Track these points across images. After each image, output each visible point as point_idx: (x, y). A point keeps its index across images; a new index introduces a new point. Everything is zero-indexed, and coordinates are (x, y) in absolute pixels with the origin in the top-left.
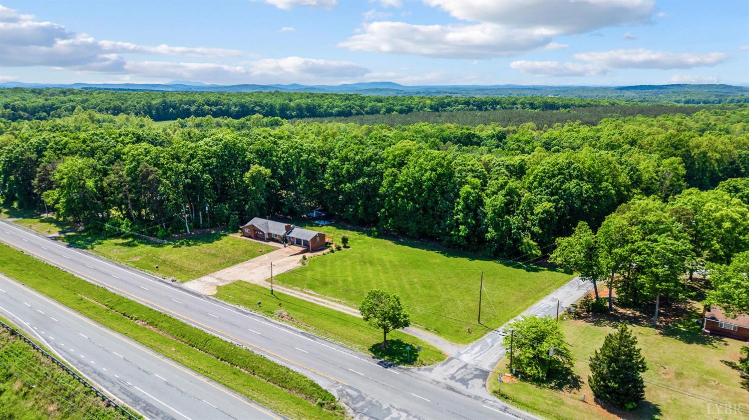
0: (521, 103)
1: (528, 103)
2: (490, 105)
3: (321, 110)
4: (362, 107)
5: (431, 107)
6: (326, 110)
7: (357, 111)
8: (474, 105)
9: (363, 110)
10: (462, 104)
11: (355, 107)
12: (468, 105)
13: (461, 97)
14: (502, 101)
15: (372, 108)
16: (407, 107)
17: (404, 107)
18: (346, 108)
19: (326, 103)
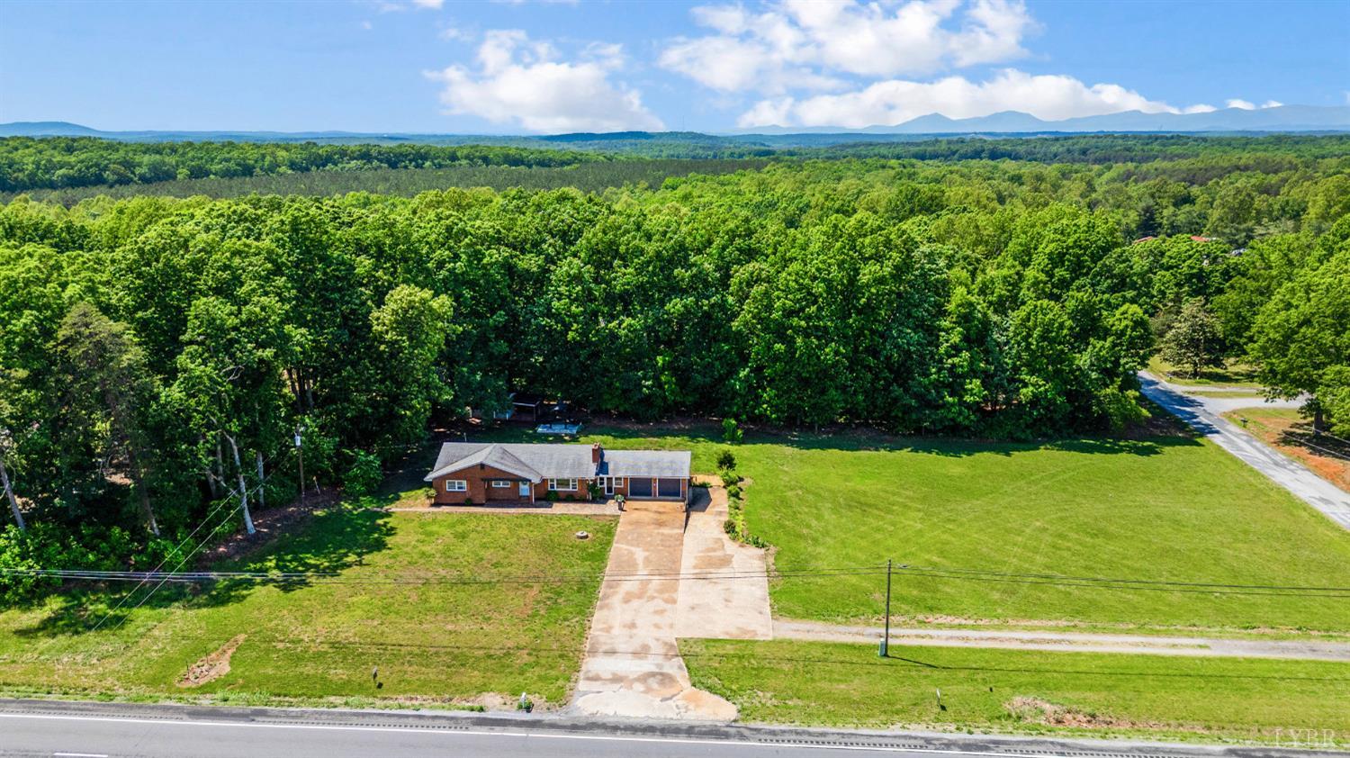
0: (467, 157)
1: (480, 158)
2: (411, 161)
3: (21, 175)
4: (129, 165)
5: (292, 165)
6: (32, 175)
7: (118, 174)
8: (381, 161)
9: (133, 173)
10: (355, 159)
11: (112, 166)
12: (370, 161)
13: (353, 146)
14: (432, 153)
15: (154, 168)
16: (238, 164)
17: (232, 165)
18: (87, 168)
19: (27, 159)
